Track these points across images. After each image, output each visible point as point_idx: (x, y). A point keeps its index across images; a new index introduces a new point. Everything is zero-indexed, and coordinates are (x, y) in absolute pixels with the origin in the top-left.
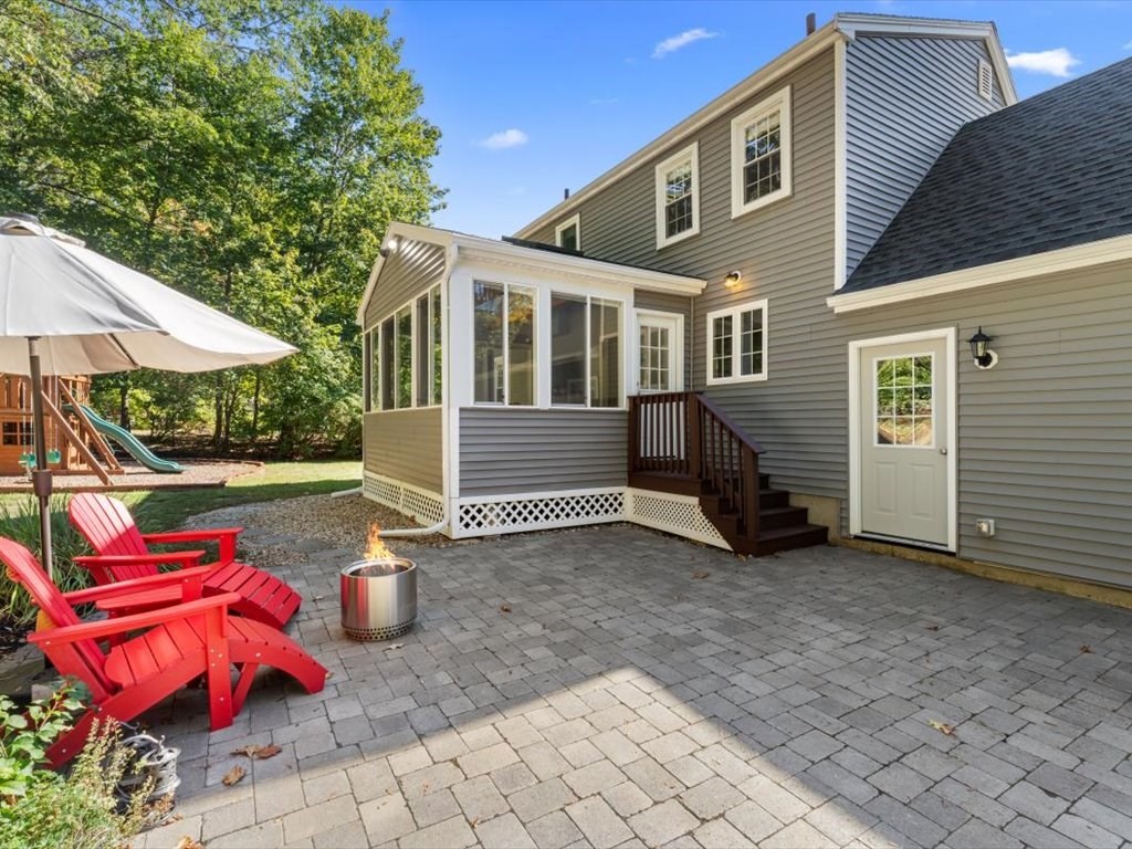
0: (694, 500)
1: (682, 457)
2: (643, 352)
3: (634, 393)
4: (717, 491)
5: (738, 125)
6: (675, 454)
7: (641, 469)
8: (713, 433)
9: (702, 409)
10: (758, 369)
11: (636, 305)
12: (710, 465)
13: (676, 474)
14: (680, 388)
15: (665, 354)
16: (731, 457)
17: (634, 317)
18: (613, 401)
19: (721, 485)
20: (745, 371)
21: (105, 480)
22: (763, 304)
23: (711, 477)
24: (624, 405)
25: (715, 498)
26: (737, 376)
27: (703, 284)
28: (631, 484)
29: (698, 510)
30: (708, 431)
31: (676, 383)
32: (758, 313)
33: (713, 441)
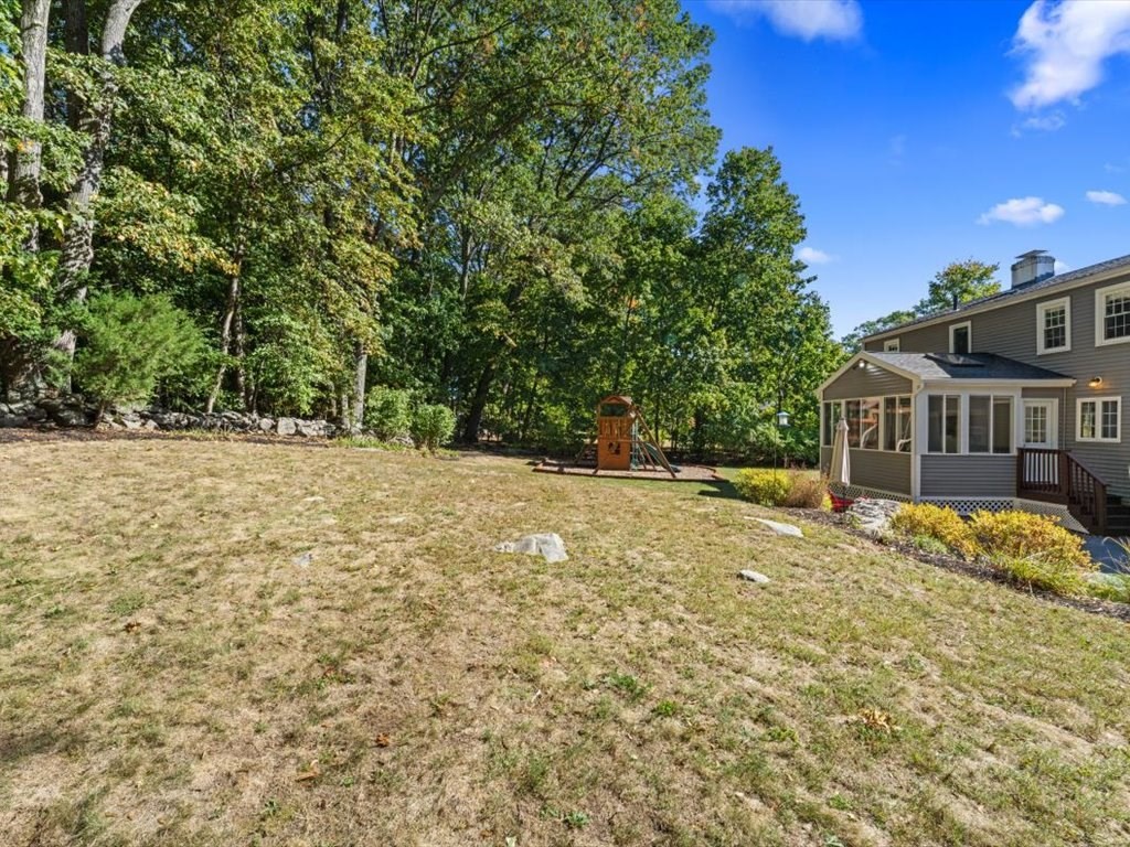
0: (1065, 507)
1: (1056, 482)
2: (1028, 422)
3: (1022, 446)
4: (1079, 503)
5: (1101, 294)
6: (1051, 480)
7: (1027, 488)
8: (1077, 474)
9: (1069, 460)
10: (1114, 435)
11: (1023, 396)
12: (1075, 489)
13: (1051, 493)
14: (1056, 447)
15: (1043, 423)
16: (1089, 484)
17: (1021, 403)
18: (1007, 450)
19: (1082, 500)
20: (1105, 435)
21: (674, 476)
22: (1119, 399)
23: (1076, 495)
24: (1014, 453)
25: (1079, 507)
26: (1099, 438)
27: (1074, 381)
28: (1019, 496)
29: (1067, 512)
30: (1074, 472)
31: (1052, 441)
32: (1116, 403)
33: (1077, 478)
